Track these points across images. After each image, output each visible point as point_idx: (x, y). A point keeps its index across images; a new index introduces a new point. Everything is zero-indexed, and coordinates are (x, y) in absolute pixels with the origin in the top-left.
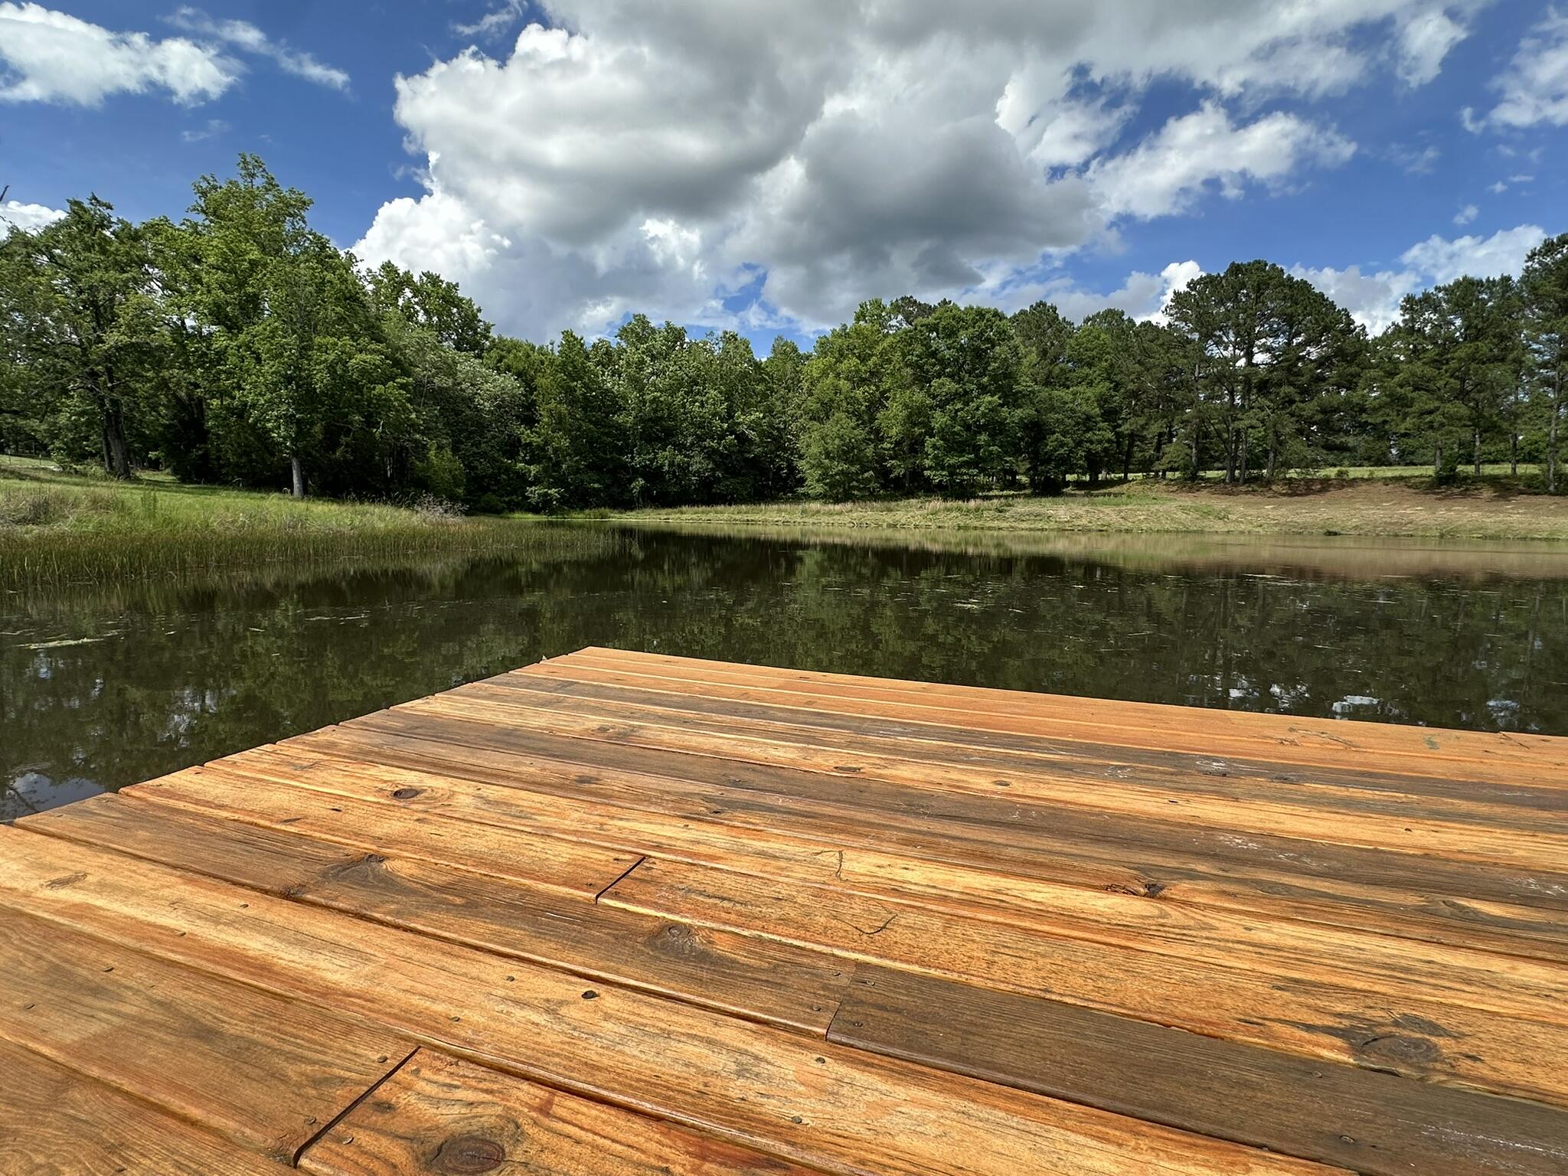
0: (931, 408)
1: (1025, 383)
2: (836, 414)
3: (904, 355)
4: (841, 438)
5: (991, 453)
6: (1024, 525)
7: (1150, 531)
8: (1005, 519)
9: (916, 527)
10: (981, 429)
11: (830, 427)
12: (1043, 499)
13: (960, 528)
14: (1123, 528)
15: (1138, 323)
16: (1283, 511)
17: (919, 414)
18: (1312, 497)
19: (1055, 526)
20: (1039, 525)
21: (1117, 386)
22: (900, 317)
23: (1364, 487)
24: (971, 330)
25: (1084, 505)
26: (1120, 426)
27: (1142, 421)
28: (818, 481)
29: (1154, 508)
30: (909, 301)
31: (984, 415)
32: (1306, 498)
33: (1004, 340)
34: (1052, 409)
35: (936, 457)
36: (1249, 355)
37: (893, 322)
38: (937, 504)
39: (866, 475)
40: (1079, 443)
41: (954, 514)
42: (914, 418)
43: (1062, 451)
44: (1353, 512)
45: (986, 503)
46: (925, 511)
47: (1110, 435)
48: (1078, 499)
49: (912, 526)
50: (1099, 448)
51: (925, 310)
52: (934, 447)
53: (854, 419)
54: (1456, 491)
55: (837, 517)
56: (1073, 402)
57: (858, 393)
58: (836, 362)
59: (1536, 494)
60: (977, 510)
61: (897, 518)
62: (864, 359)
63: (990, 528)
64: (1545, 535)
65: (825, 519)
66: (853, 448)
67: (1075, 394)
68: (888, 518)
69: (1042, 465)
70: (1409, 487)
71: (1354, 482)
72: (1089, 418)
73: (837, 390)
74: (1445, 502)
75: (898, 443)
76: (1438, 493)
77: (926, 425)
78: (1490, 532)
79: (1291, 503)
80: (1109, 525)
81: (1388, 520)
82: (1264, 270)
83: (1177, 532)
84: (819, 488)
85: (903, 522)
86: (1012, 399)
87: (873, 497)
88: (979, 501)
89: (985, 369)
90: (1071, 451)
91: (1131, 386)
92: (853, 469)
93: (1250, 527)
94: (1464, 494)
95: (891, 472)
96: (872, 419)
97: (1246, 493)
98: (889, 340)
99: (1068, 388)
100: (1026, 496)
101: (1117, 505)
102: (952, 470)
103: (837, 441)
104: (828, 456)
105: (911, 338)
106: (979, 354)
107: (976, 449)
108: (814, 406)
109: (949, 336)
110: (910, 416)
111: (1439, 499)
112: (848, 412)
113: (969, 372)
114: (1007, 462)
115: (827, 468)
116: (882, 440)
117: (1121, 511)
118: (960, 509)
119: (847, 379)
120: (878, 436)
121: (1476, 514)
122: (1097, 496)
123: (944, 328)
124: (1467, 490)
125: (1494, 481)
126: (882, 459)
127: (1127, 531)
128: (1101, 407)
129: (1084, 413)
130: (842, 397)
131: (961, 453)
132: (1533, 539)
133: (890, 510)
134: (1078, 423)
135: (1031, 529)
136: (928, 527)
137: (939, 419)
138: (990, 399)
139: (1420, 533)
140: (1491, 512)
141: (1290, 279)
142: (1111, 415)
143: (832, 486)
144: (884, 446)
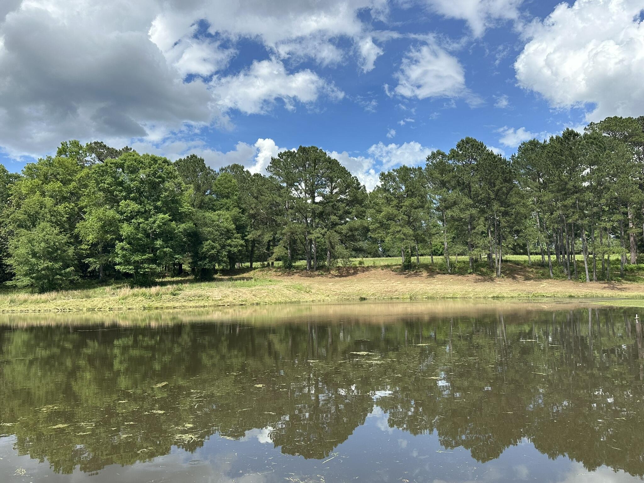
0: (120, 221)
1: (186, 207)
2: (42, 224)
3: (98, 183)
4: (47, 241)
5: (165, 252)
6: (192, 304)
7: (270, 303)
8: (178, 300)
9: (111, 309)
10: (157, 236)
11: (36, 233)
12: (203, 284)
13: (145, 308)
14: (255, 302)
15: (252, 174)
16: (337, 286)
17: (111, 225)
18: (350, 277)
19: (211, 303)
20: (202, 303)
21: (243, 211)
22: (94, 155)
23: (373, 271)
24: (148, 170)
25: (229, 287)
26: (246, 236)
27: (259, 233)
28: (25, 275)
29: (271, 287)
30: (100, 145)
31: (159, 227)
32: (348, 278)
33: (171, 178)
34: (206, 225)
35: (124, 256)
36: (313, 197)
37: (88, 158)
38: (126, 291)
39: (68, 270)
40: (223, 247)
41: (140, 298)
42: (106, 228)
43: (213, 252)
44: (370, 285)
45: (163, 289)
46: (118, 297)
47: (242, 242)
48: (225, 283)
49: (107, 309)
50: (236, 250)
51: (113, 153)
52: (123, 249)
53: (58, 228)
54: (412, 272)
55: (43, 305)
56: (218, 221)
57: (61, 208)
58: (43, 184)
59: (444, 274)
60: (157, 294)
61: (95, 303)
62: (65, 182)
63: (167, 308)
64: (451, 296)
65: (32, 307)
66: (58, 249)
67: (219, 216)
68: (87, 304)
69: (200, 260)
70: (393, 271)
71: (368, 268)
72: (228, 231)
73: (42, 206)
74: (409, 279)
75: (94, 245)
76: (405, 274)
77: (116, 232)
78: (430, 295)
79: (341, 281)
80: (246, 301)
81: (387, 290)
82: (317, 152)
83: (286, 303)
84: (26, 281)
85: (100, 306)
86: (178, 217)
87: (74, 286)
88: (158, 288)
89: (159, 196)
90: (218, 252)
91: (252, 212)
92: (57, 266)
93: (323, 297)
94: (416, 274)
95: (89, 267)
96: (72, 227)
97: (318, 275)
98: (86, 171)
99: (215, 211)
100: (191, 282)
101: (250, 286)
102: (137, 265)
103: (43, 244)
104: (34, 255)
105: (102, 171)
106: (154, 186)
107: (154, 250)
108: (22, 217)
109: (132, 172)
110: (103, 227)
111: (405, 277)
112: (51, 221)
113: (147, 198)
114: (176, 259)
115: (33, 265)
116: (81, 242)
117: (252, 291)
118: (144, 295)
119: (51, 196)
120: (77, 240)
121: (422, 285)
122: (236, 280)
123: (128, 167)
124: (416, 272)
125: (426, 267)
126: (80, 257)
127: (258, 304)
128: (235, 223)
129: (225, 228)
130: (47, 210)
131: (144, 252)
132: (447, 298)
133: (88, 297)
134: (222, 234)
135: (196, 307)
136: (120, 309)
137: (126, 229)
138: (163, 216)
139: (401, 297)
140: (429, 284)
141: (329, 158)
142: (241, 229)
143: (38, 278)
144: (83, 247)
